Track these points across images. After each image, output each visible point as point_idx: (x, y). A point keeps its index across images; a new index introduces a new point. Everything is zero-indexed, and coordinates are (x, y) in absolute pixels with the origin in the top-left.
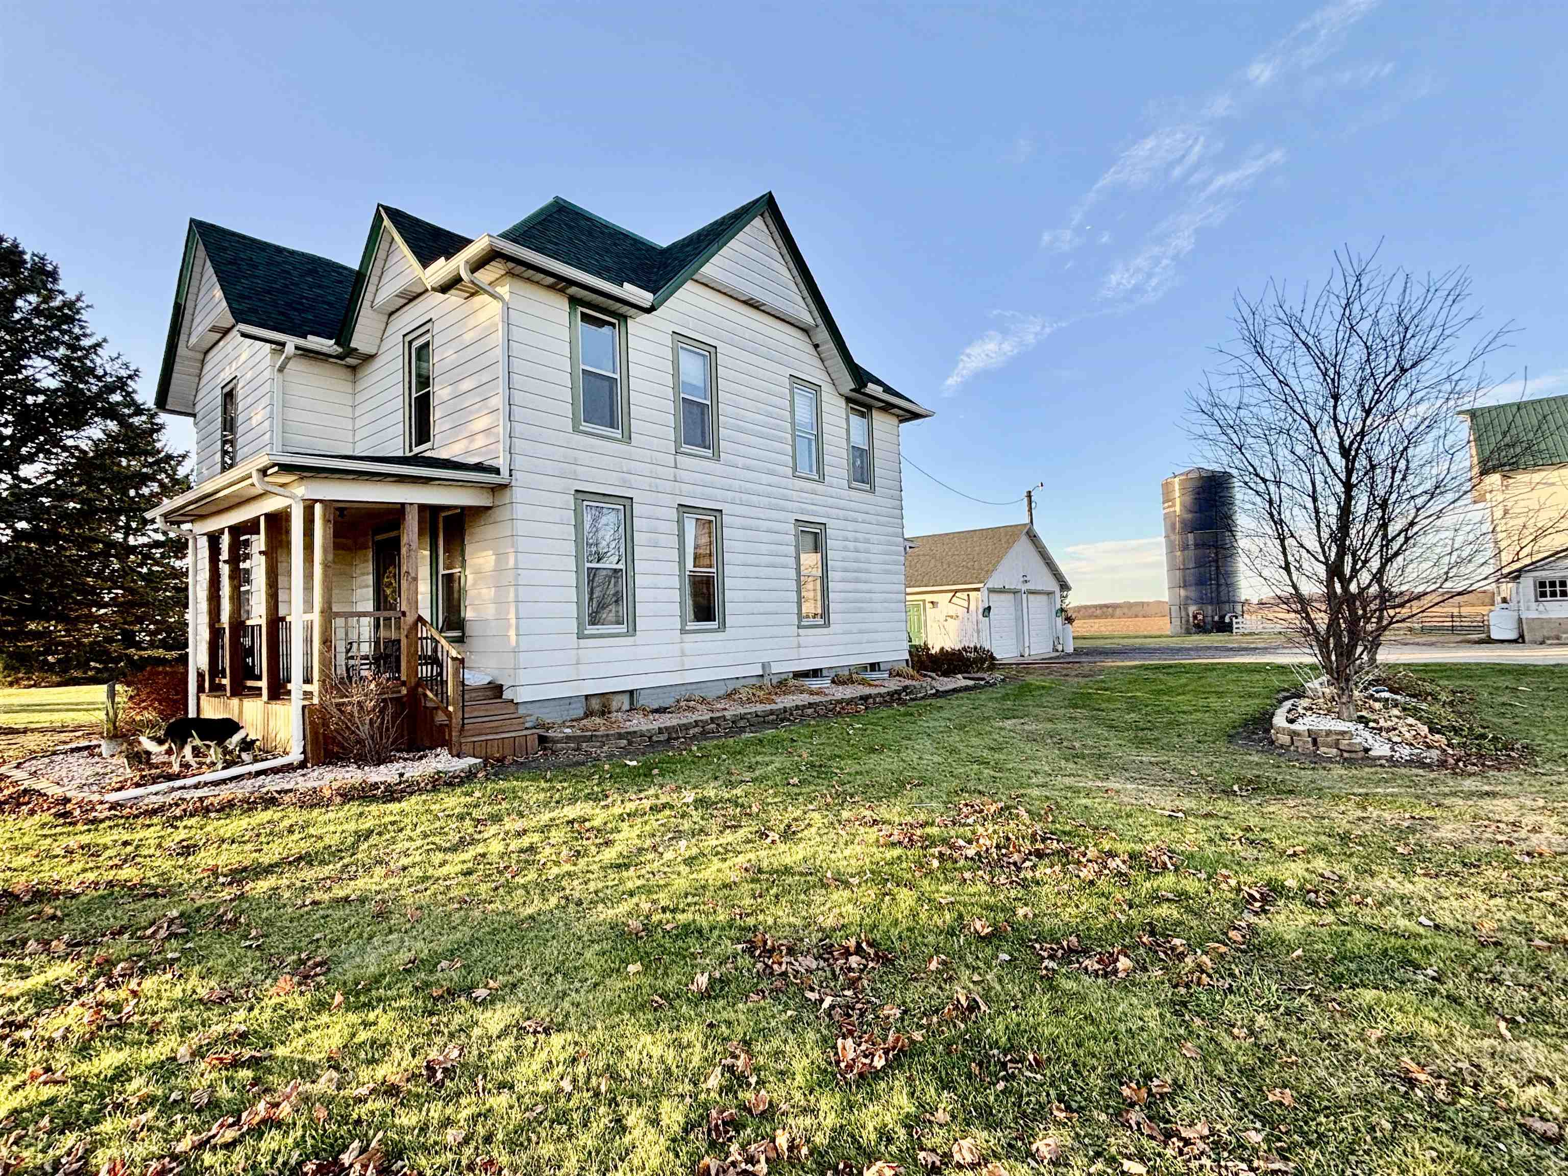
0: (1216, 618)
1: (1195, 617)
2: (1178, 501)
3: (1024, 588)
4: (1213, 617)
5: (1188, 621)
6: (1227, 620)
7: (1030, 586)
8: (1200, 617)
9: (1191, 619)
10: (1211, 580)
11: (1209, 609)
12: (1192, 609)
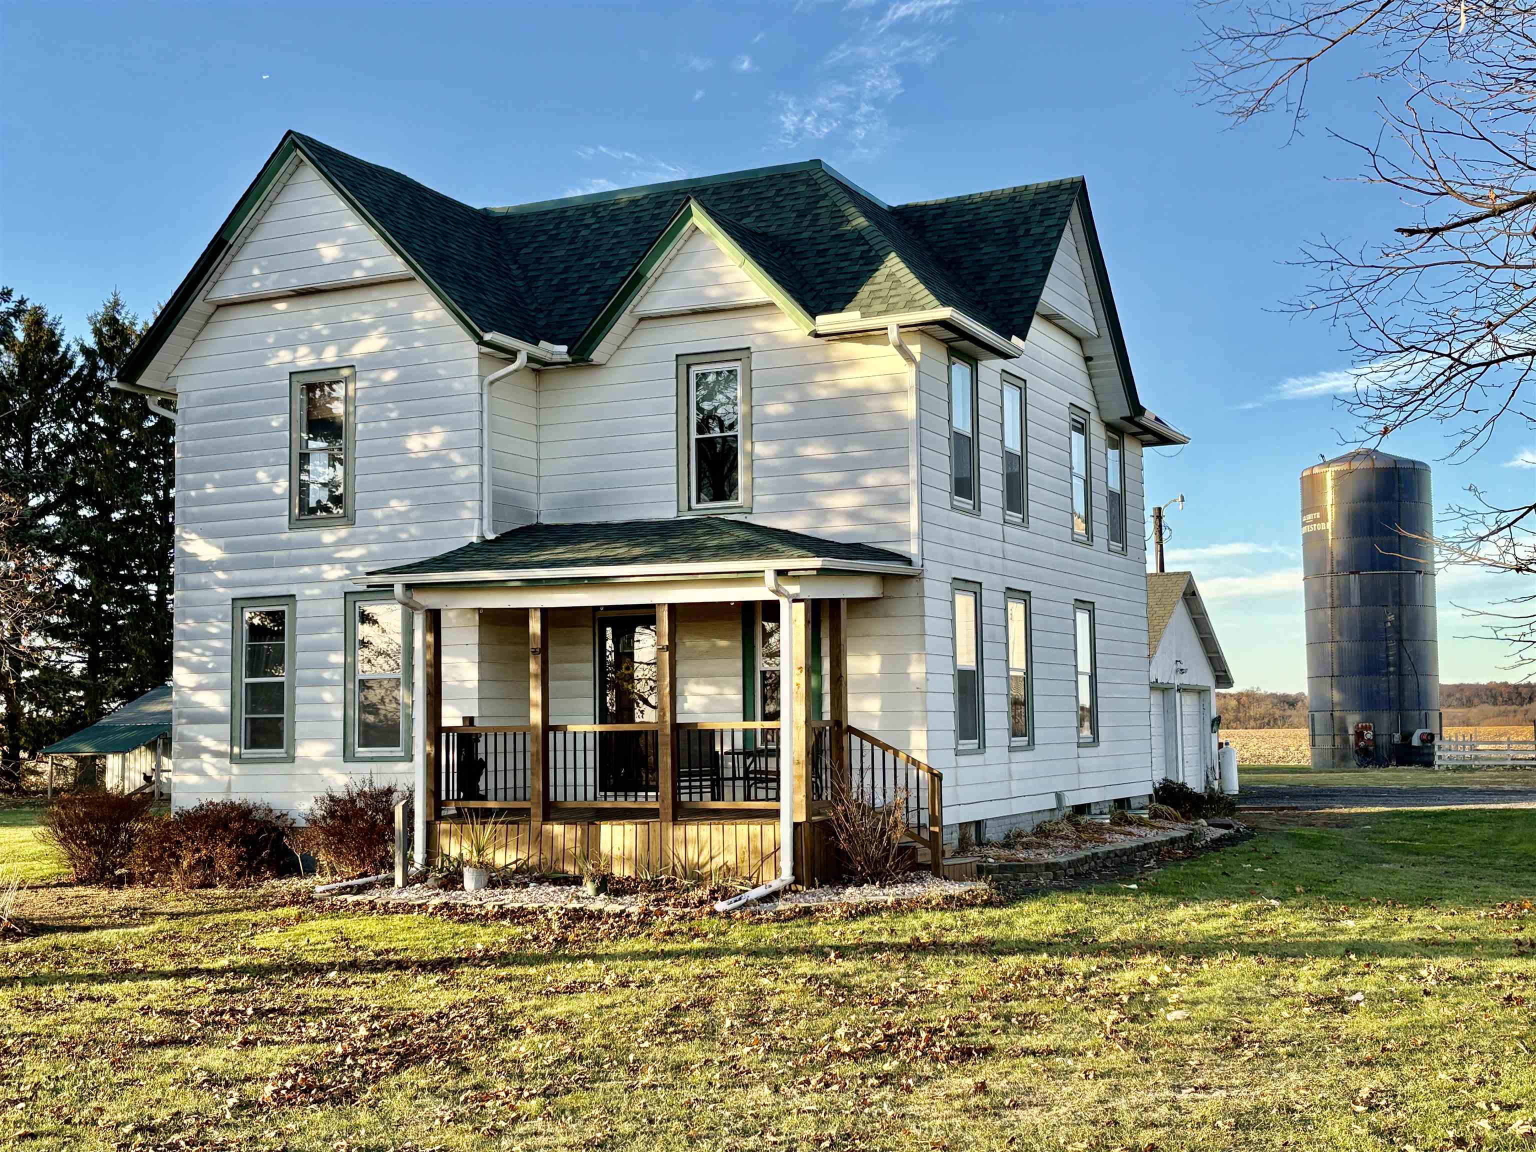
0: (1397, 738)
1: (1359, 735)
2: (1331, 512)
3: (1177, 680)
4: (1391, 736)
5: (1346, 741)
6: (1416, 741)
7: (1184, 680)
8: (1369, 735)
9: (1352, 739)
10: (1388, 665)
11: (1385, 719)
12: (1353, 720)
